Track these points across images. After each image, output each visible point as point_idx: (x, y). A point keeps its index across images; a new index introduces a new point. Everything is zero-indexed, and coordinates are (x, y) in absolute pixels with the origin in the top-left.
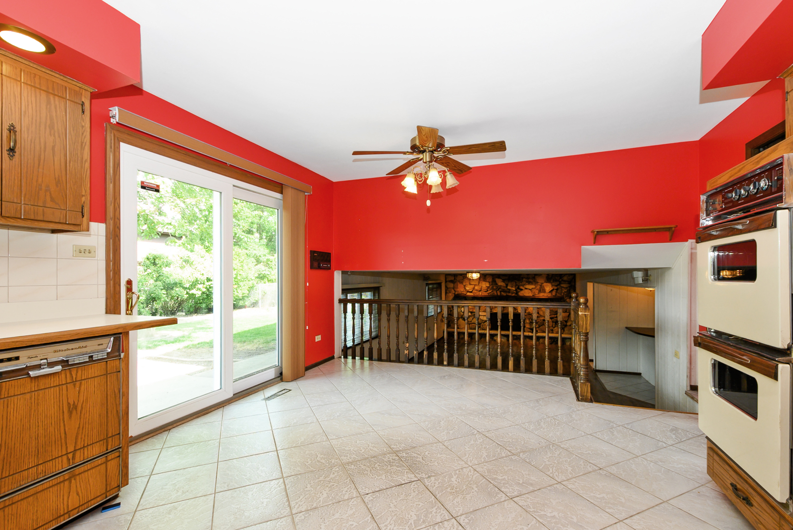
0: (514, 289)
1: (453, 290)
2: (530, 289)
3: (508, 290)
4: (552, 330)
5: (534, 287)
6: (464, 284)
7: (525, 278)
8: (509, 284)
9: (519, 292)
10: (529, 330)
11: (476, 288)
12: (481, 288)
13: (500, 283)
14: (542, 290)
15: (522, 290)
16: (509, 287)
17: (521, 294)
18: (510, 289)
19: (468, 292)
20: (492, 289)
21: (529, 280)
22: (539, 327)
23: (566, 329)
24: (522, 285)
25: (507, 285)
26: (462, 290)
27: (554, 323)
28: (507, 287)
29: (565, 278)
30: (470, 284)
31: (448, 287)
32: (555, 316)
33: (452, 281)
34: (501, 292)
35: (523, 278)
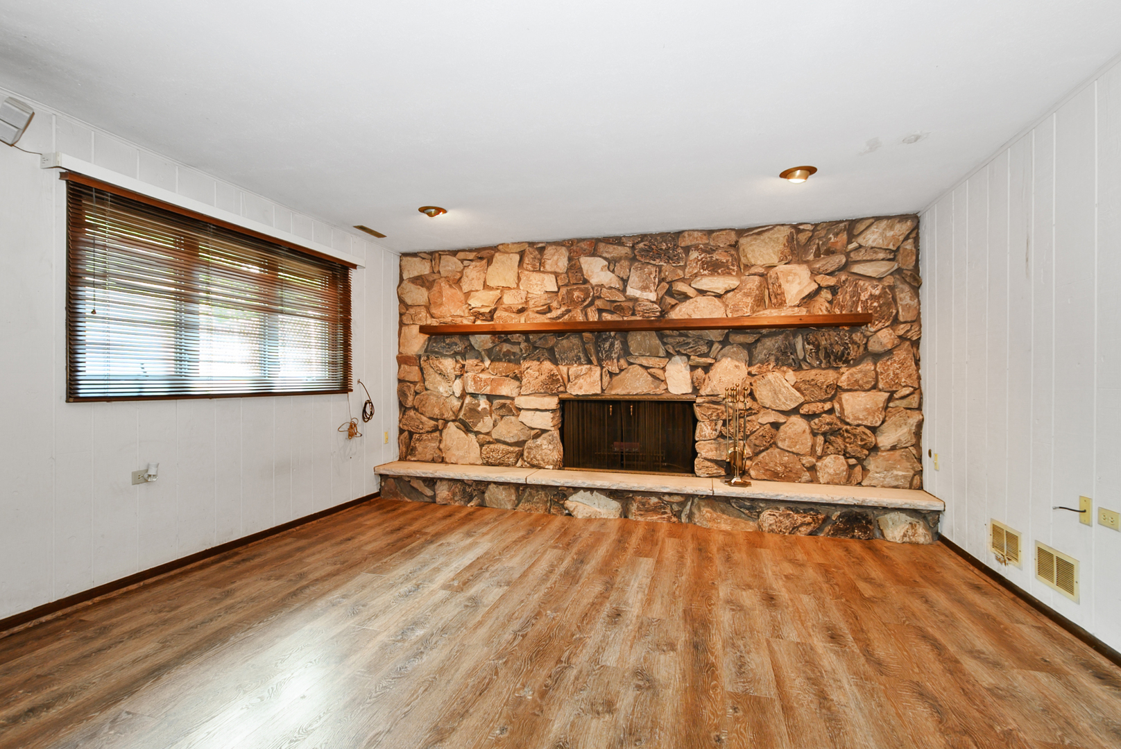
0: (652, 296)
1: (424, 313)
2: (719, 296)
3: (630, 304)
4: (812, 469)
5: (732, 282)
6: (466, 288)
7: (696, 248)
8: (634, 279)
9: (673, 306)
10: (715, 469)
11: (508, 299)
12: (527, 302)
13: (597, 271)
14: (769, 294)
15: (685, 297)
16: (631, 291)
17: (680, 313)
18: (635, 300)
19: (478, 315)
20: (570, 302)
21: (715, 256)
22: (757, 454)
23: (872, 464)
24: (683, 280)
25: (625, 281)
26: (459, 312)
27: (820, 439)
28: (624, 291)
29: (872, 238)
30: (486, 286)
31: (409, 302)
32: (827, 406)
33: (419, 281)
34: (600, 311)
35: (687, 250)
